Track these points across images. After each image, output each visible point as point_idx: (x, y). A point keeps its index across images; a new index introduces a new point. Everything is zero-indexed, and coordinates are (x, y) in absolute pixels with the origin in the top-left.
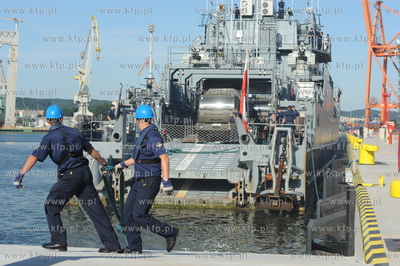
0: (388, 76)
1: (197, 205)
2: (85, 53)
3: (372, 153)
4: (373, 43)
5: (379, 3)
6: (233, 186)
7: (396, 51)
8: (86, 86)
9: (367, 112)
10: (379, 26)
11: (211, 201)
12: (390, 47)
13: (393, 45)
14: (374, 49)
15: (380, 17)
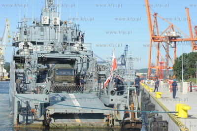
0: (160, 52)
1: (88, 126)
2: (2, 38)
3: (160, 95)
4: (152, 35)
5: (156, 14)
6: (106, 116)
7: (164, 39)
8: (3, 56)
9: (149, 70)
10: (156, 26)
11: (95, 124)
12: (161, 37)
13: (163, 36)
14: (153, 38)
15: (156, 22)
